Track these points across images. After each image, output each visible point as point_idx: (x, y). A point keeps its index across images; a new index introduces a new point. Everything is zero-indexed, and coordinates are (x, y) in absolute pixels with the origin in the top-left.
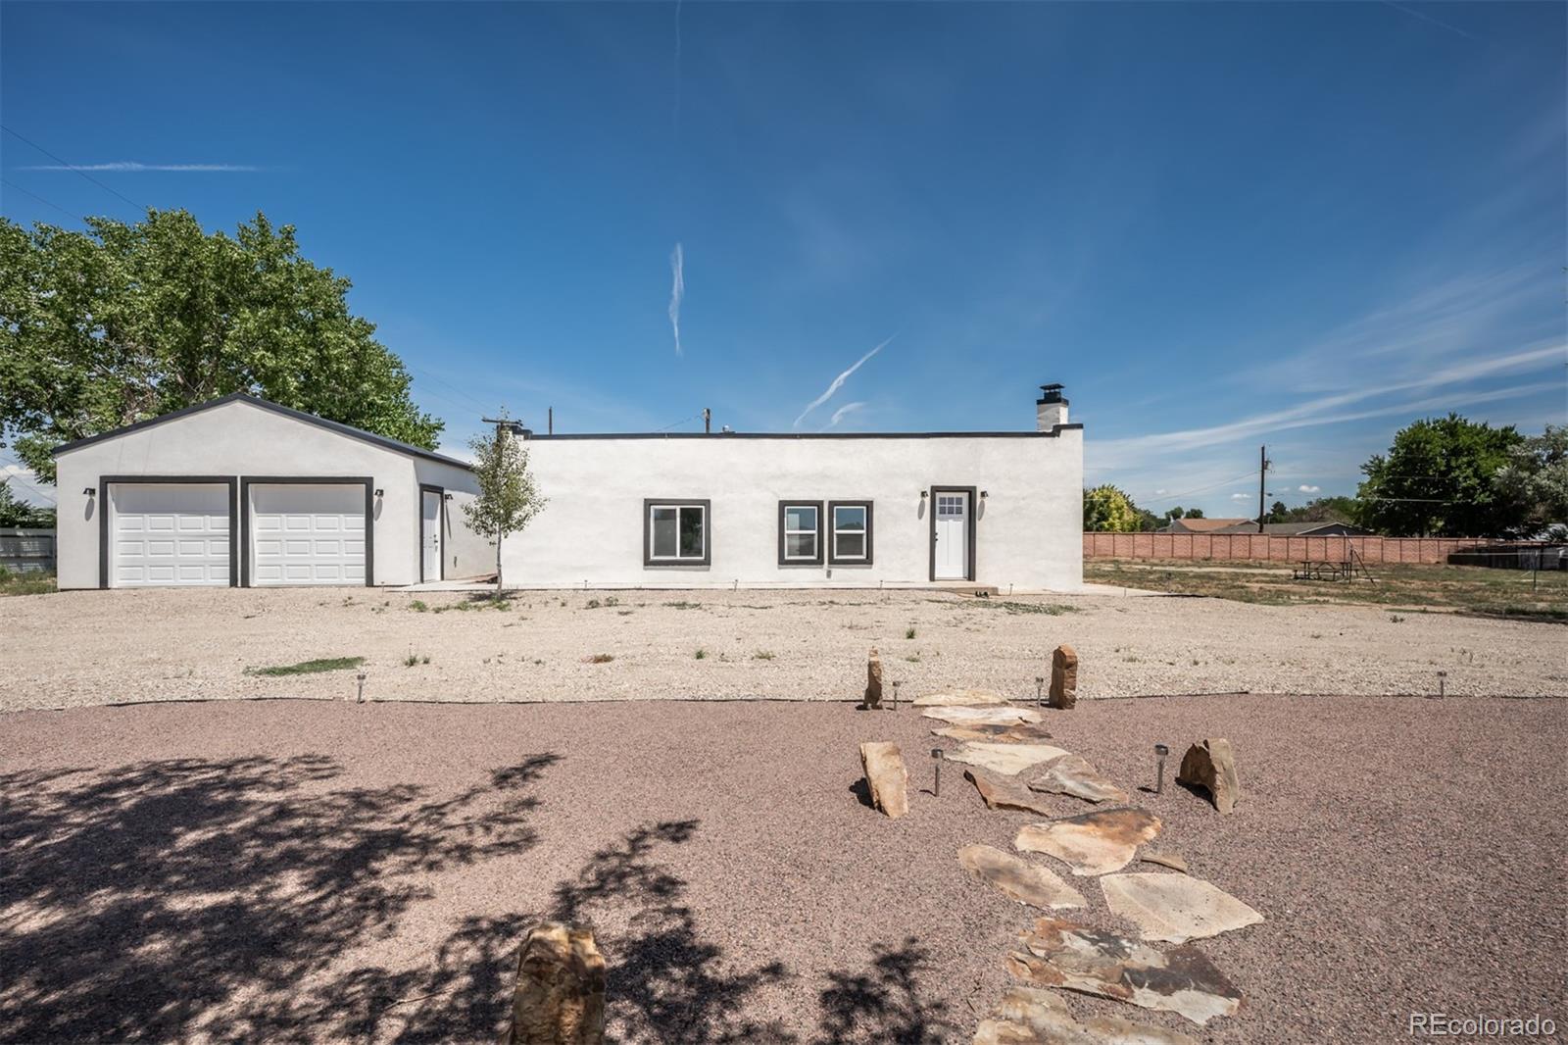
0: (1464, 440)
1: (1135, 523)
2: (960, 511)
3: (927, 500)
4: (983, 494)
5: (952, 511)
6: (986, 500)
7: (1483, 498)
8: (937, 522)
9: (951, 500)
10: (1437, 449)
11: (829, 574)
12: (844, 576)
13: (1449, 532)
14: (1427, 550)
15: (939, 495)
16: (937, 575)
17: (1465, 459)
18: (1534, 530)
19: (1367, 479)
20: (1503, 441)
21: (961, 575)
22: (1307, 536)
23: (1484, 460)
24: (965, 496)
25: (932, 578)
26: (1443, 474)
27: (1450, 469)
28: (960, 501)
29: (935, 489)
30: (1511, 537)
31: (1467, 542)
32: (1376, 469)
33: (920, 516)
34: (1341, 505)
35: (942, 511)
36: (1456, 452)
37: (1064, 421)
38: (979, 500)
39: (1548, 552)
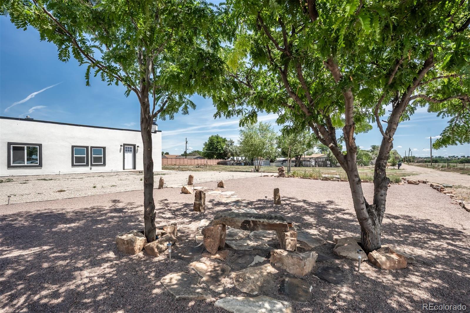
0: (219, 140)
2: (131, 151)
3: (122, 147)
4: (138, 147)
5: (130, 151)
6: (139, 148)
7: (222, 152)
8: (125, 154)
9: (129, 148)
10: (215, 141)
11: (91, 169)
12: (95, 169)
13: (217, 158)
14: (214, 162)
15: (125, 146)
16: (125, 168)
17: (219, 144)
18: (229, 158)
19: (204, 147)
20: (224, 140)
21: (131, 168)
22: (195, 159)
23: (222, 144)
24: (132, 147)
25: (124, 169)
26: (216, 146)
28: (131, 148)
29: (124, 145)
30: (226, 159)
31: (220, 160)
32: (205, 144)
33: (120, 152)
34: (198, 152)
35: (126, 151)
37: (157, 130)
38: (137, 148)
39: (230, 162)
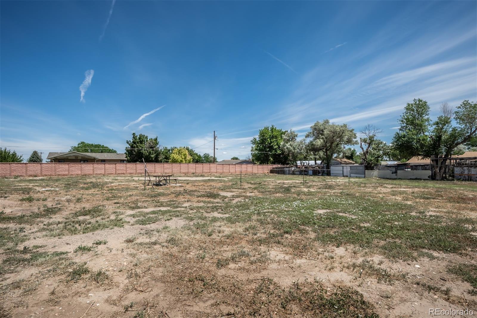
1: (190, 160)
7: (279, 152)
17: (275, 139)
20: (281, 133)
23: (279, 140)
26: (270, 144)
27: (271, 142)
32: (254, 142)
36: (273, 137)
39: (290, 169)
